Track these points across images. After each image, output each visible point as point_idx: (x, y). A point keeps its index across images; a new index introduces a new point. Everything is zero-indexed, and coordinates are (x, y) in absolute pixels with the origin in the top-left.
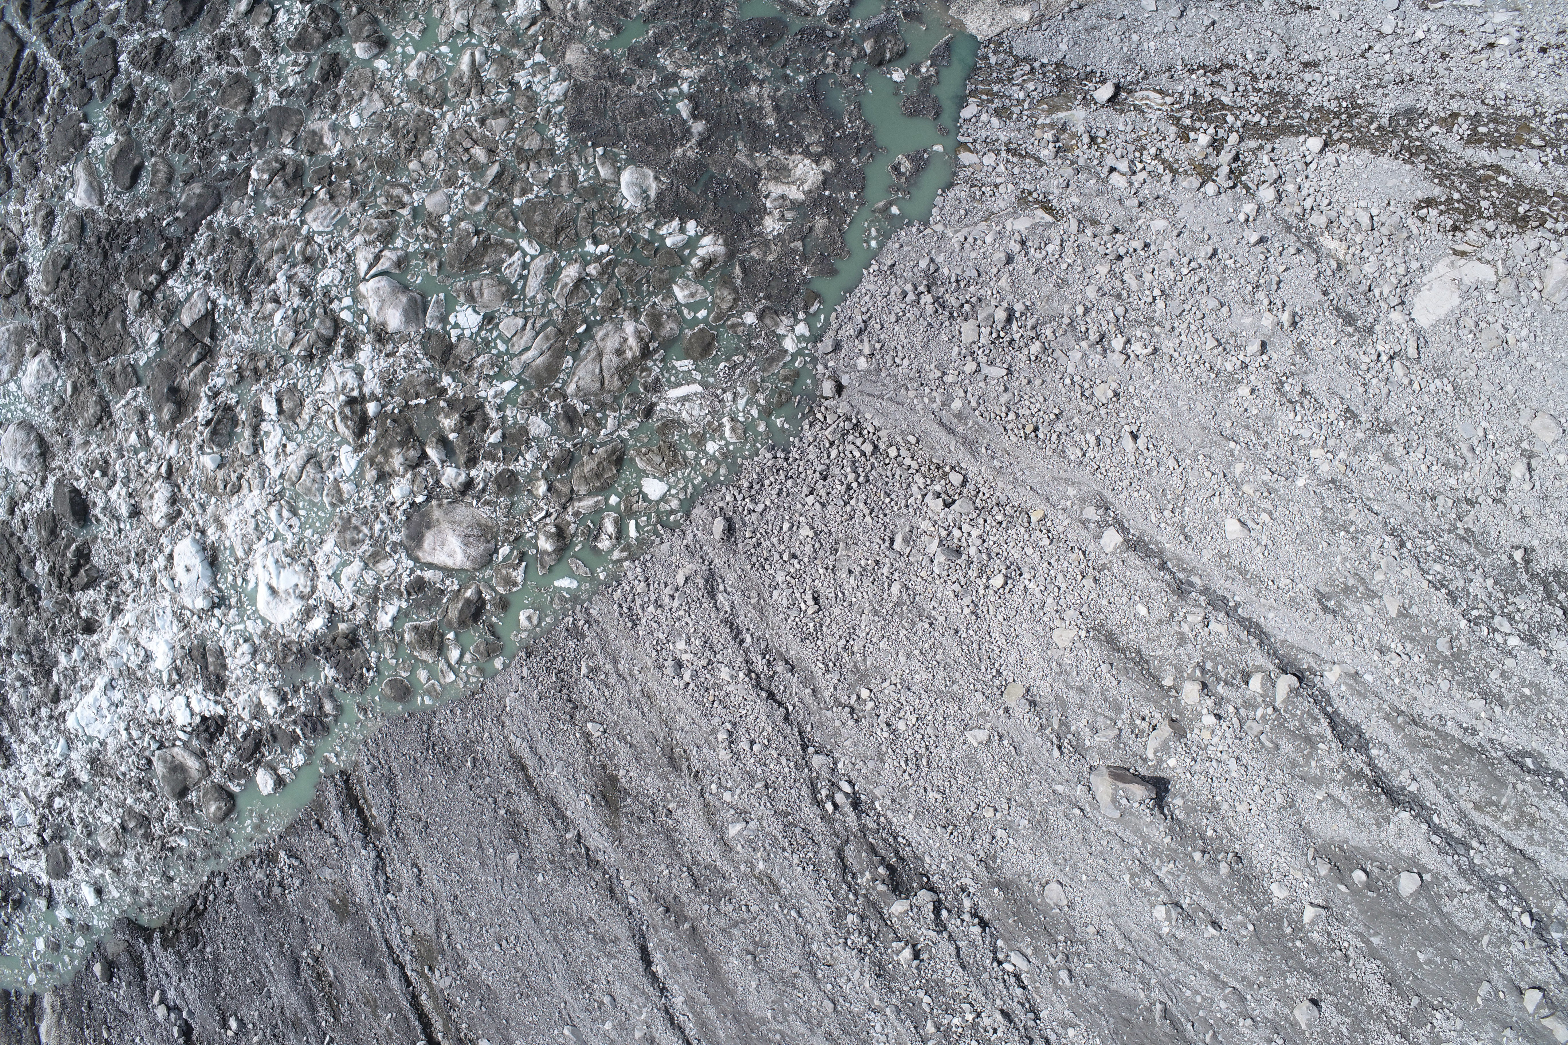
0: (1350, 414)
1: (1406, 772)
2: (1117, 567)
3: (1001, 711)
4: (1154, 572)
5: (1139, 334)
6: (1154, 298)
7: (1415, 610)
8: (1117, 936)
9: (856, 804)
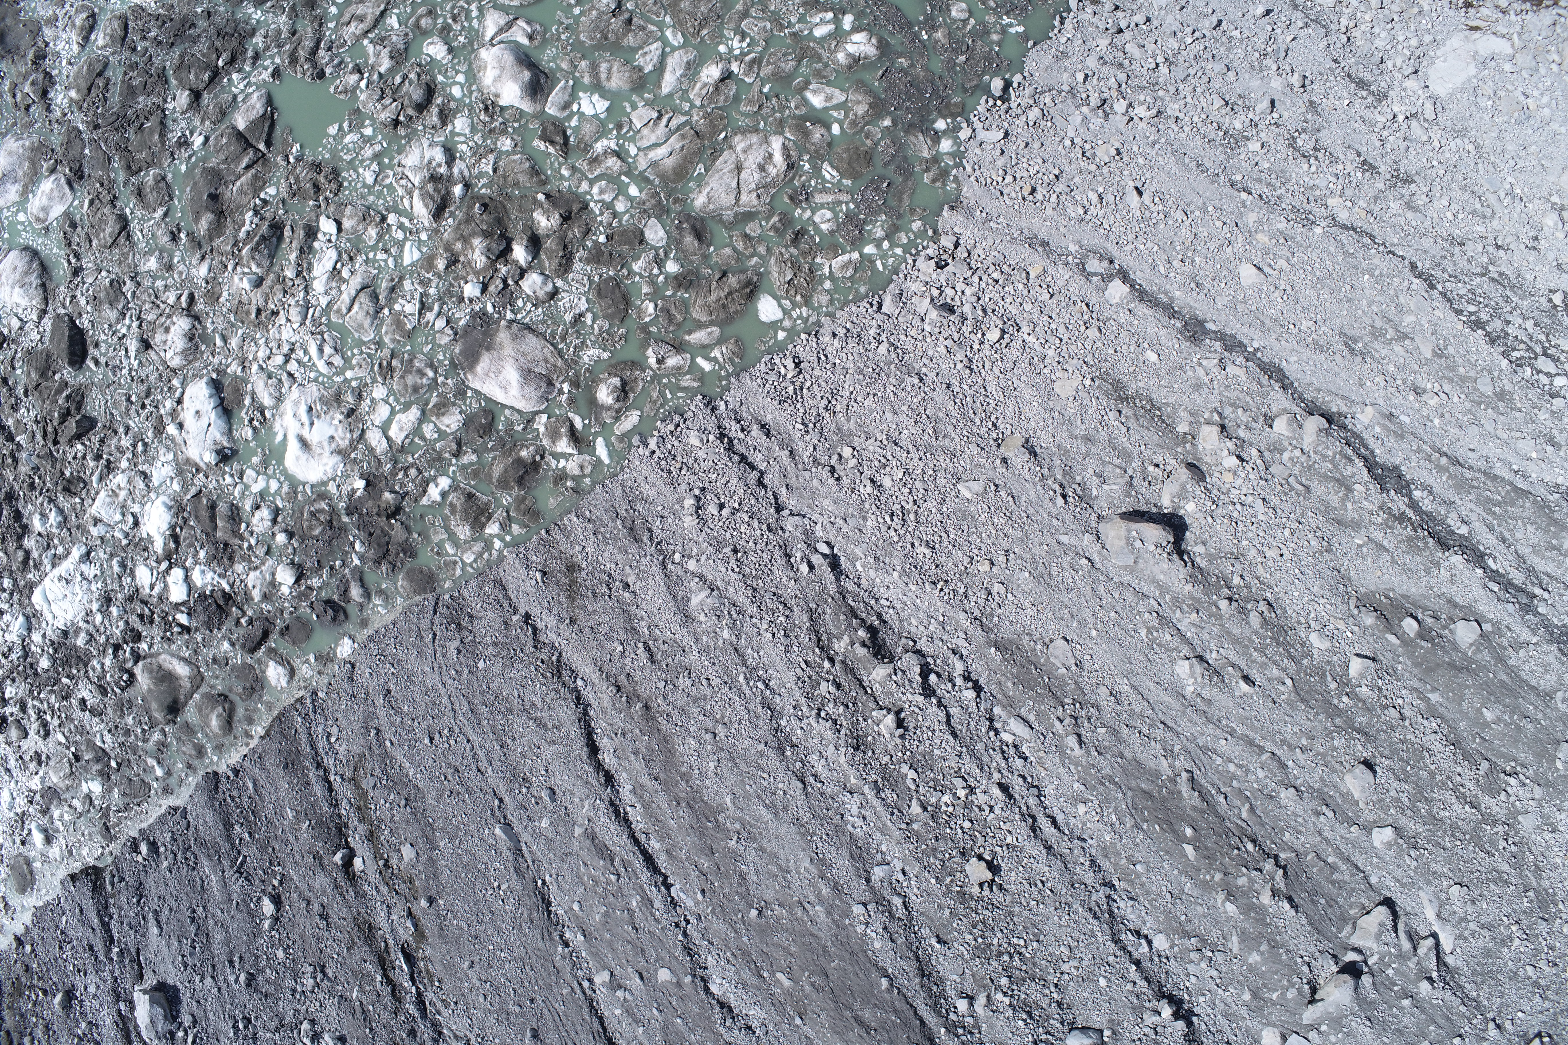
0: (1367, 166)
1: (1454, 515)
2: (1123, 317)
3: (998, 461)
4: (1164, 320)
5: (1142, 98)
6: (1157, 65)
7: (1451, 350)
8: (1133, 696)
9: (834, 564)
